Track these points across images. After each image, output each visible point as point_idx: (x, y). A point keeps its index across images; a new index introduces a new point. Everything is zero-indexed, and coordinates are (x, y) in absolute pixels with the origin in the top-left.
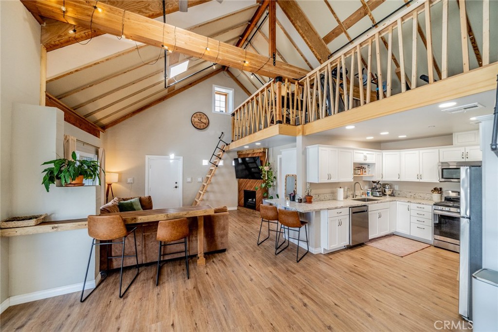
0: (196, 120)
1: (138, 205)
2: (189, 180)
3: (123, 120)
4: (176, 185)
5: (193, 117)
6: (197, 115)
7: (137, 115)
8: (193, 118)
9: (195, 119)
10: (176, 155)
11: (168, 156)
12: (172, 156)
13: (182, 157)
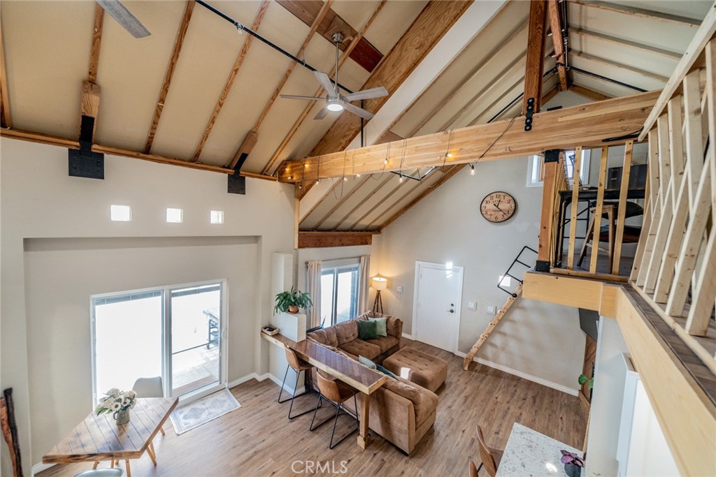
0: (490, 206)
1: (381, 327)
2: (472, 305)
3: (396, 218)
4: (452, 308)
5: (484, 202)
6: (492, 198)
7: (409, 210)
8: (484, 204)
9: (487, 205)
10: (455, 264)
11: (445, 264)
12: (449, 265)
13: (462, 268)
